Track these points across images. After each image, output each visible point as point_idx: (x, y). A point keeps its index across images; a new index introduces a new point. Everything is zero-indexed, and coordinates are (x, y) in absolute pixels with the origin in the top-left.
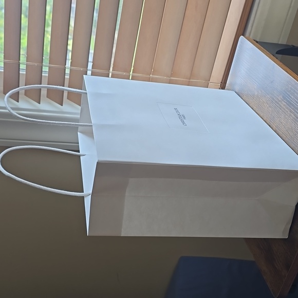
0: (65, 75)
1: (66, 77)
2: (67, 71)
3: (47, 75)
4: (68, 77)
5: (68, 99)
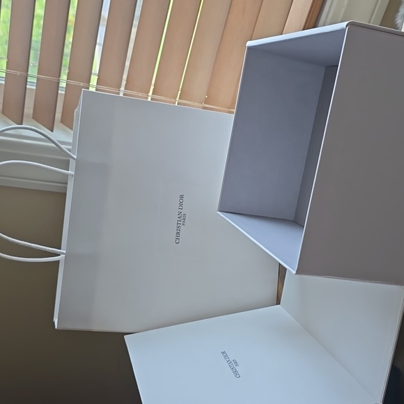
0: (58, 90)
1: (59, 92)
3: (35, 88)
4: (64, 93)
5: (61, 122)
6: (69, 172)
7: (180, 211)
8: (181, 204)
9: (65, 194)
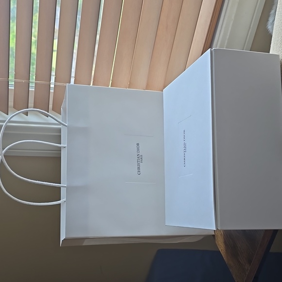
0: (50, 89)
2: (52, 86)
4: (53, 91)
5: (53, 110)
6: (62, 145)
7: (138, 153)
8: (138, 149)
9: (61, 157)
